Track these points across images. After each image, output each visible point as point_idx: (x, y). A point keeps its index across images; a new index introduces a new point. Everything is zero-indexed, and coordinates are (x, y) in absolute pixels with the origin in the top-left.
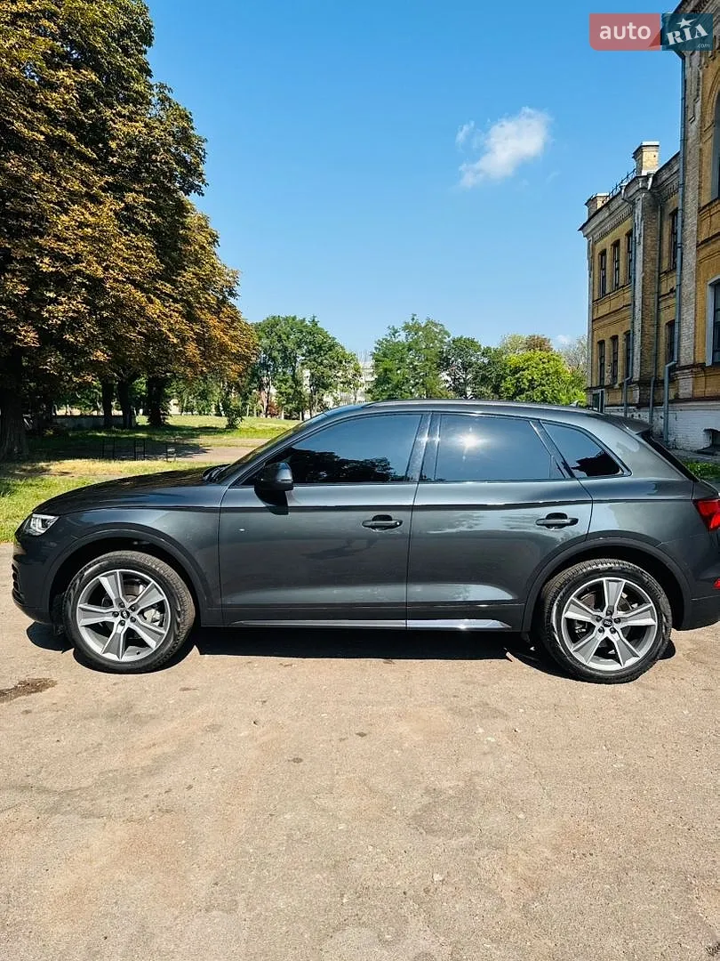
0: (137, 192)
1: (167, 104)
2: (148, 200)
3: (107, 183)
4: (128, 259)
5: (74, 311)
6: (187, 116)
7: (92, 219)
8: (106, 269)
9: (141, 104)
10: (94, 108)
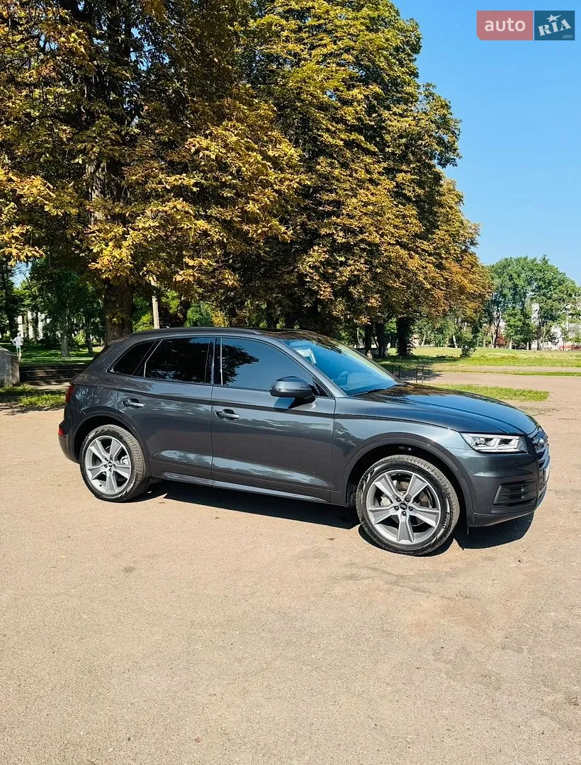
0: (406, 172)
1: (431, 98)
2: (413, 177)
3: (384, 168)
4: (397, 226)
5: (358, 270)
6: (446, 105)
7: (374, 199)
8: (382, 236)
9: (412, 102)
10: (376, 112)
